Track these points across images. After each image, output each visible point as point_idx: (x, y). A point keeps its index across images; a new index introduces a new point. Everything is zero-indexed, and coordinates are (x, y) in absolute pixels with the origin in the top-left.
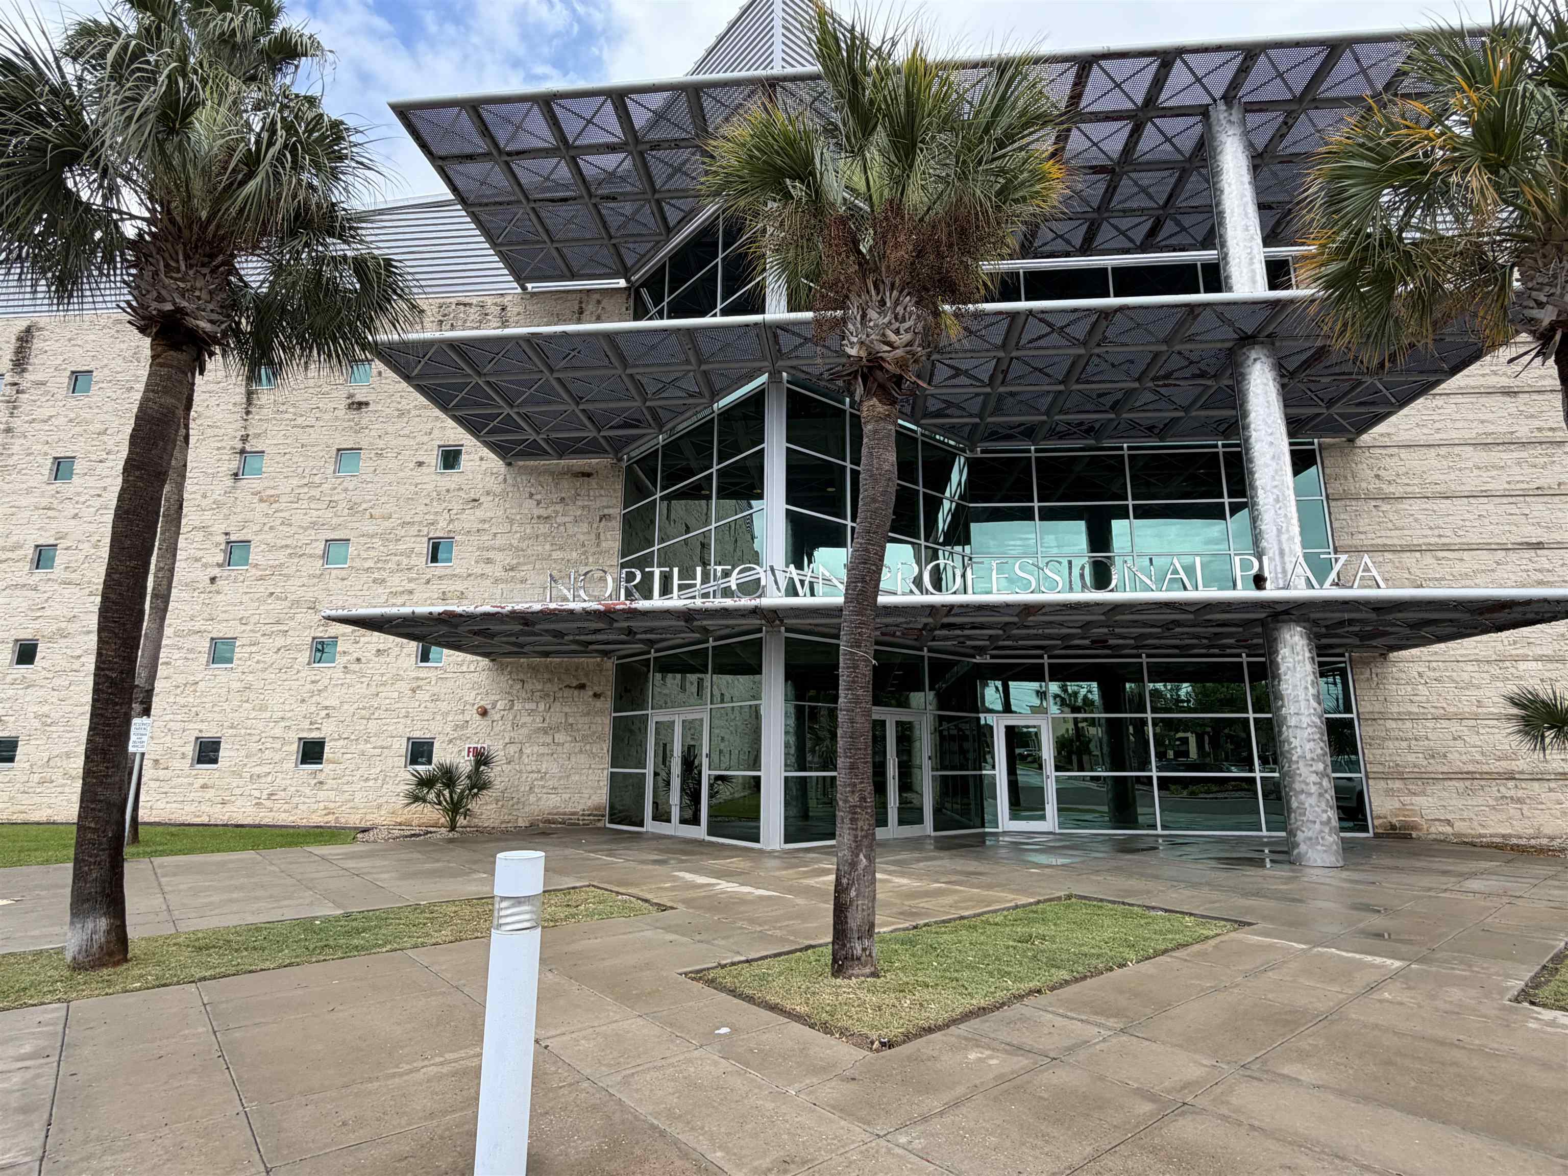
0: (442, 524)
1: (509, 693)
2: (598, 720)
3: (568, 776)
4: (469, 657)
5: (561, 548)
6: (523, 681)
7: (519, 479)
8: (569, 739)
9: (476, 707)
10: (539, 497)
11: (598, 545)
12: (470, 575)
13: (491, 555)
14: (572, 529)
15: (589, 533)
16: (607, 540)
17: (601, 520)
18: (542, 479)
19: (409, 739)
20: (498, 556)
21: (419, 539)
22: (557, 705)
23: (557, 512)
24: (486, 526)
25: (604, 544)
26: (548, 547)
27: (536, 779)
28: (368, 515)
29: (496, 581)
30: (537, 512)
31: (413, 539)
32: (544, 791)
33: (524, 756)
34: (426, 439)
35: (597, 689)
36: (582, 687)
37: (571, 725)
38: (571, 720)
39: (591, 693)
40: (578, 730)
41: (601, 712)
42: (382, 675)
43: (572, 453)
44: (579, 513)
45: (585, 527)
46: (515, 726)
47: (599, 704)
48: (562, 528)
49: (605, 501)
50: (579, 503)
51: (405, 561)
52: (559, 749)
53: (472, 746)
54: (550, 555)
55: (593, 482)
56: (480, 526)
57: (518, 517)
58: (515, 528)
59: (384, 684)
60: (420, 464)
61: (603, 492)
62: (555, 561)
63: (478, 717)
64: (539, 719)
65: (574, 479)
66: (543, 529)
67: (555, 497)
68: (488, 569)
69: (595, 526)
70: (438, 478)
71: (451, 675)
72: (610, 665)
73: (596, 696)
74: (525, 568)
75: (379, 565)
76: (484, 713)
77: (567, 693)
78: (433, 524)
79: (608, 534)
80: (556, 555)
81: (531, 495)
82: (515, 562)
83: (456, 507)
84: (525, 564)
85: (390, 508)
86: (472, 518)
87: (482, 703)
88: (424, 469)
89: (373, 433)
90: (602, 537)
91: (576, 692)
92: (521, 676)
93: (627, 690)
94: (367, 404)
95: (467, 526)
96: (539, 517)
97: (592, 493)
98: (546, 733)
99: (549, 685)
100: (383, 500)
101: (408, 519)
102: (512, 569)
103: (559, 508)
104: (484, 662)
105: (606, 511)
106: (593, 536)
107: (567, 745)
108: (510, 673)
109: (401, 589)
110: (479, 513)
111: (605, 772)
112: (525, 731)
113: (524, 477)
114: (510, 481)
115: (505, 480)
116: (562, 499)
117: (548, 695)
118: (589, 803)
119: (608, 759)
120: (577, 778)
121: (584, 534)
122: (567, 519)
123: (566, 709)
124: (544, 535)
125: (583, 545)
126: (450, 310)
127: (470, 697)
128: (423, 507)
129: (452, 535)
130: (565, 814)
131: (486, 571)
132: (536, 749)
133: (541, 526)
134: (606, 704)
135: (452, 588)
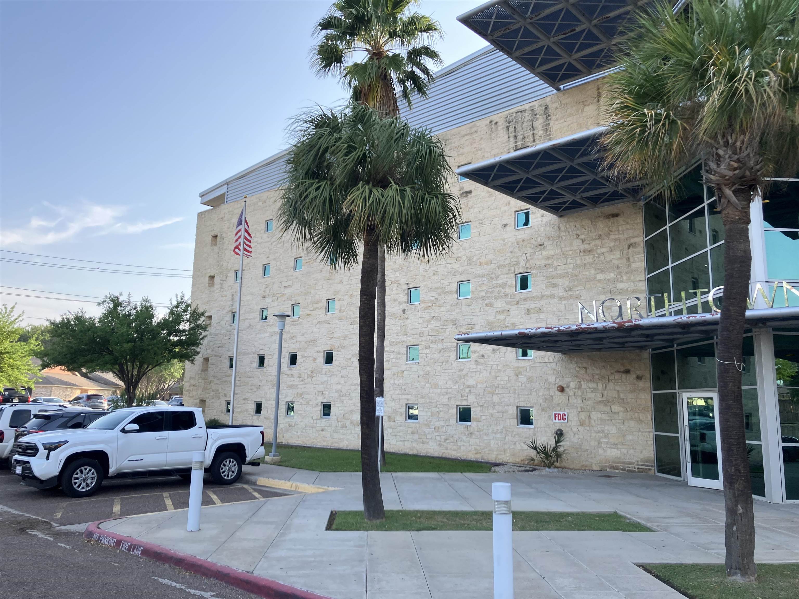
0: (522, 264)
1: (577, 376)
2: (643, 395)
3: (624, 436)
4: (549, 353)
5: (602, 271)
6: (586, 368)
7: (568, 226)
8: (622, 409)
9: (557, 386)
10: (583, 237)
11: (629, 266)
12: (542, 297)
13: (555, 281)
14: (609, 257)
15: (621, 258)
16: (635, 262)
17: (629, 248)
18: (584, 223)
19: (517, 407)
20: (560, 282)
21: (509, 275)
22: (611, 385)
23: (596, 246)
24: (550, 261)
25: (633, 265)
26: (593, 272)
27: (602, 438)
28: (478, 264)
29: (561, 299)
30: (583, 247)
31: (506, 276)
32: (608, 446)
33: (592, 422)
34: (506, 208)
35: (639, 373)
36: (627, 372)
37: (623, 399)
38: (622, 396)
39: (634, 376)
40: (628, 403)
41: (643, 389)
42: (497, 365)
43: (602, 202)
44: (612, 244)
45: (618, 254)
46: (584, 399)
47: (641, 384)
48: (602, 257)
49: (631, 233)
50: (612, 237)
51: (503, 291)
52: (616, 416)
53: (557, 413)
54: (596, 278)
55: (620, 220)
56: (546, 262)
57: (571, 253)
58: (569, 261)
59: (499, 371)
60: (505, 226)
61: (628, 227)
62: (599, 281)
63: (559, 393)
64: (599, 395)
65: (607, 220)
66: (589, 259)
67: (594, 235)
68: (554, 291)
69: (625, 252)
70: (517, 233)
71: (538, 365)
72: (646, 355)
73: (639, 378)
74: (579, 288)
75: (488, 295)
76: (562, 390)
77: (617, 376)
78: (516, 264)
79: (636, 258)
80: (600, 277)
81: (578, 236)
82: (571, 284)
83: (530, 251)
84: (578, 286)
85: (491, 256)
86: (541, 257)
87: (560, 384)
88: (508, 228)
89: (476, 210)
90: (631, 260)
91: (624, 376)
92: (585, 365)
93: (663, 373)
94: (470, 192)
95: (538, 263)
96: (584, 251)
97: (620, 229)
98: (605, 405)
99: (603, 371)
100: (486, 252)
101: (501, 263)
102: (570, 290)
103: (598, 242)
104: (558, 356)
105: (633, 241)
106: (624, 261)
107: (621, 414)
108: (576, 363)
109: (502, 309)
110: (544, 253)
111: (651, 434)
112: (589, 402)
113: (572, 224)
114: (562, 228)
115: (559, 228)
116: (600, 236)
117: (603, 377)
118: (642, 456)
119: (651, 425)
120: (630, 437)
121: (618, 259)
122: (604, 250)
123: (618, 388)
124: (589, 263)
125: (618, 267)
126: (513, 117)
127: (552, 379)
128: (509, 254)
129: (529, 270)
130: (624, 463)
131: (553, 292)
132: (599, 415)
133: (587, 257)
134: (647, 384)
135: (533, 306)
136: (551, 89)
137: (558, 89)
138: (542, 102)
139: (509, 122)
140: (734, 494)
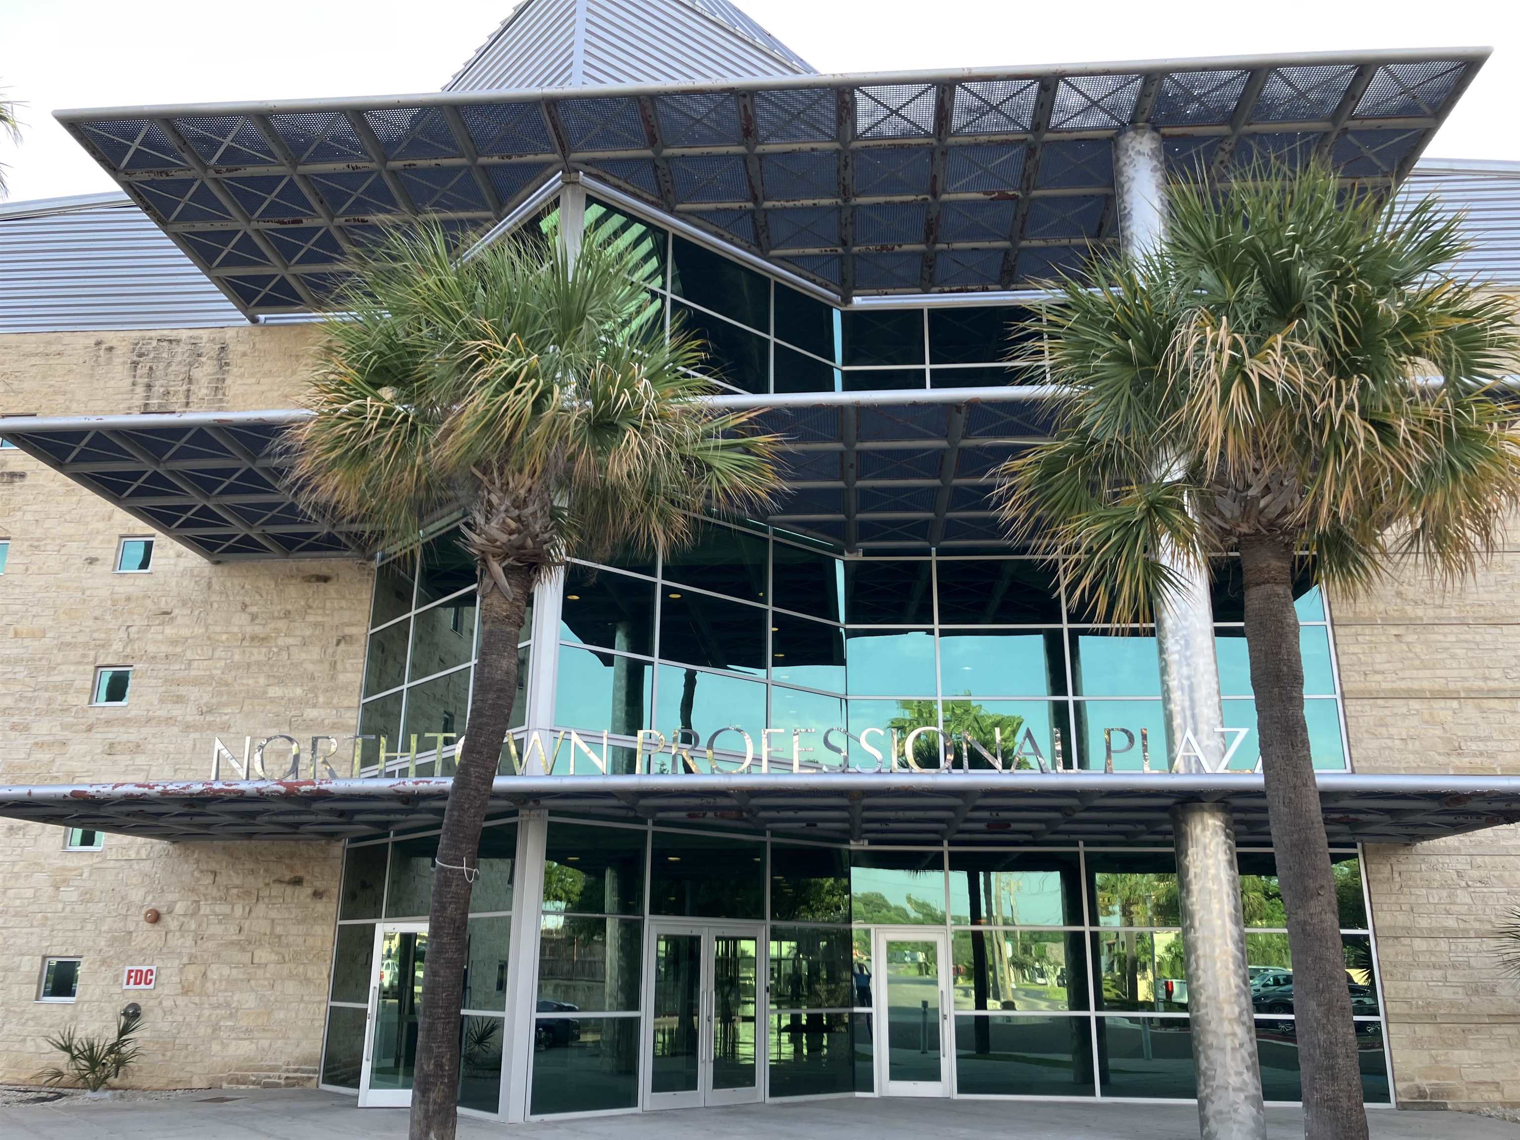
0: (117, 646)
1: (193, 890)
2: (318, 929)
3: (269, 1014)
4: (140, 840)
5: (281, 681)
6: (215, 874)
7: (229, 584)
8: (274, 957)
9: (144, 911)
10: (254, 609)
11: (333, 678)
12: (148, 721)
13: (182, 690)
14: (299, 655)
15: (321, 661)
16: (345, 671)
17: (338, 643)
18: (261, 584)
19: (45, 957)
20: (193, 693)
21: (81, 668)
22: (261, 908)
23: (277, 631)
24: (179, 649)
25: (342, 678)
26: (262, 681)
27: (223, 1018)
28: (11, 633)
29: (187, 728)
30: (249, 630)
31: (73, 668)
32: (233, 1035)
33: (209, 985)
34: (101, 526)
35: (319, 885)
36: (297, 882)
37: (280, 937)
38: (279, 930)
39: (310, 891)
40: (288, 945)
41: (323, 918)
42: (14, 863)
43: (299, 550)
44: (308, 632)
45: (315, 652)
46: (199, 938)
47: (320, 907)
48: (285, 655)
49: (347, 616)
50: (310, 618)
51: (60, 699)
52: (260, 972)
53: (135, 968)
54: (265, 693)
55: (331, 588)
56: (170, 650)
57: (224, 637)
58: (219, 653)
59: (16, 876)
60: (92, 561)
61: (344, 604)
62: (272, 700)
63: (148, 926)
64: (233, 929)
65: (306, 584)
66: (258, 654)
67: (277, 609)
68: (177, 711)
69: (330, 651)
70: (116, 581)
71: (112, 864)
72: (338, 849)
73: (317, 895)
74: (229, 710)
75: (22, 705)
76: (155, 918)
77: (277, 890)
78: (103, 646)
79: (348, 664)
80: (275, 691)
81: (245, 606)
82: (214, 701)
83: (139, 622)
84: (226, 705)
85: (45, 622)
86: (160, 637)
87: (154, 905)
88: (97, 568)
89: (29, 517)
90: (339, 666)
91: (289, 890)
92: (214, 866)
93: (364, 886)
94: (22, 476)
95: (152, 649)
96: (253, 639)
97: (328, 604)
98: (243, 950)
99: (251, 879)
100: (34, 610)
101: (68, 638)
102: (210, 712)
103: (282, 624)
104: (160, 845)
105: (348, 631)
106: (326, 666)
107: (271, 967)
108: (198, 861)
109: (50, 738)
110: (169, 631)
111: (323, 1007)
112: (210, 945)
113: (236, 581)
114: (216, 586)
115: (209, 586)
116: (288, 613)
117: (248, 893)
118: (297, 1053)
119: (326, 987)
120: (281, 1015)
121: (313, 663)
122: (291, 641)
123: (273, 914)
124: (258, 663)
125: (313, 678)
126: (150, 347)
127: (136, 895)
128: (90, 623)
129: (129, 662)
130: (260, 1069)
131: (175, 713)
132: (226, 971)
133: (255, 651)
134: (331, 907)
135: (124, 737)
136: (240, 315)
137: (254, 321)
138: (217, 334)
139: (141, 355)
140: (427, 1111)
